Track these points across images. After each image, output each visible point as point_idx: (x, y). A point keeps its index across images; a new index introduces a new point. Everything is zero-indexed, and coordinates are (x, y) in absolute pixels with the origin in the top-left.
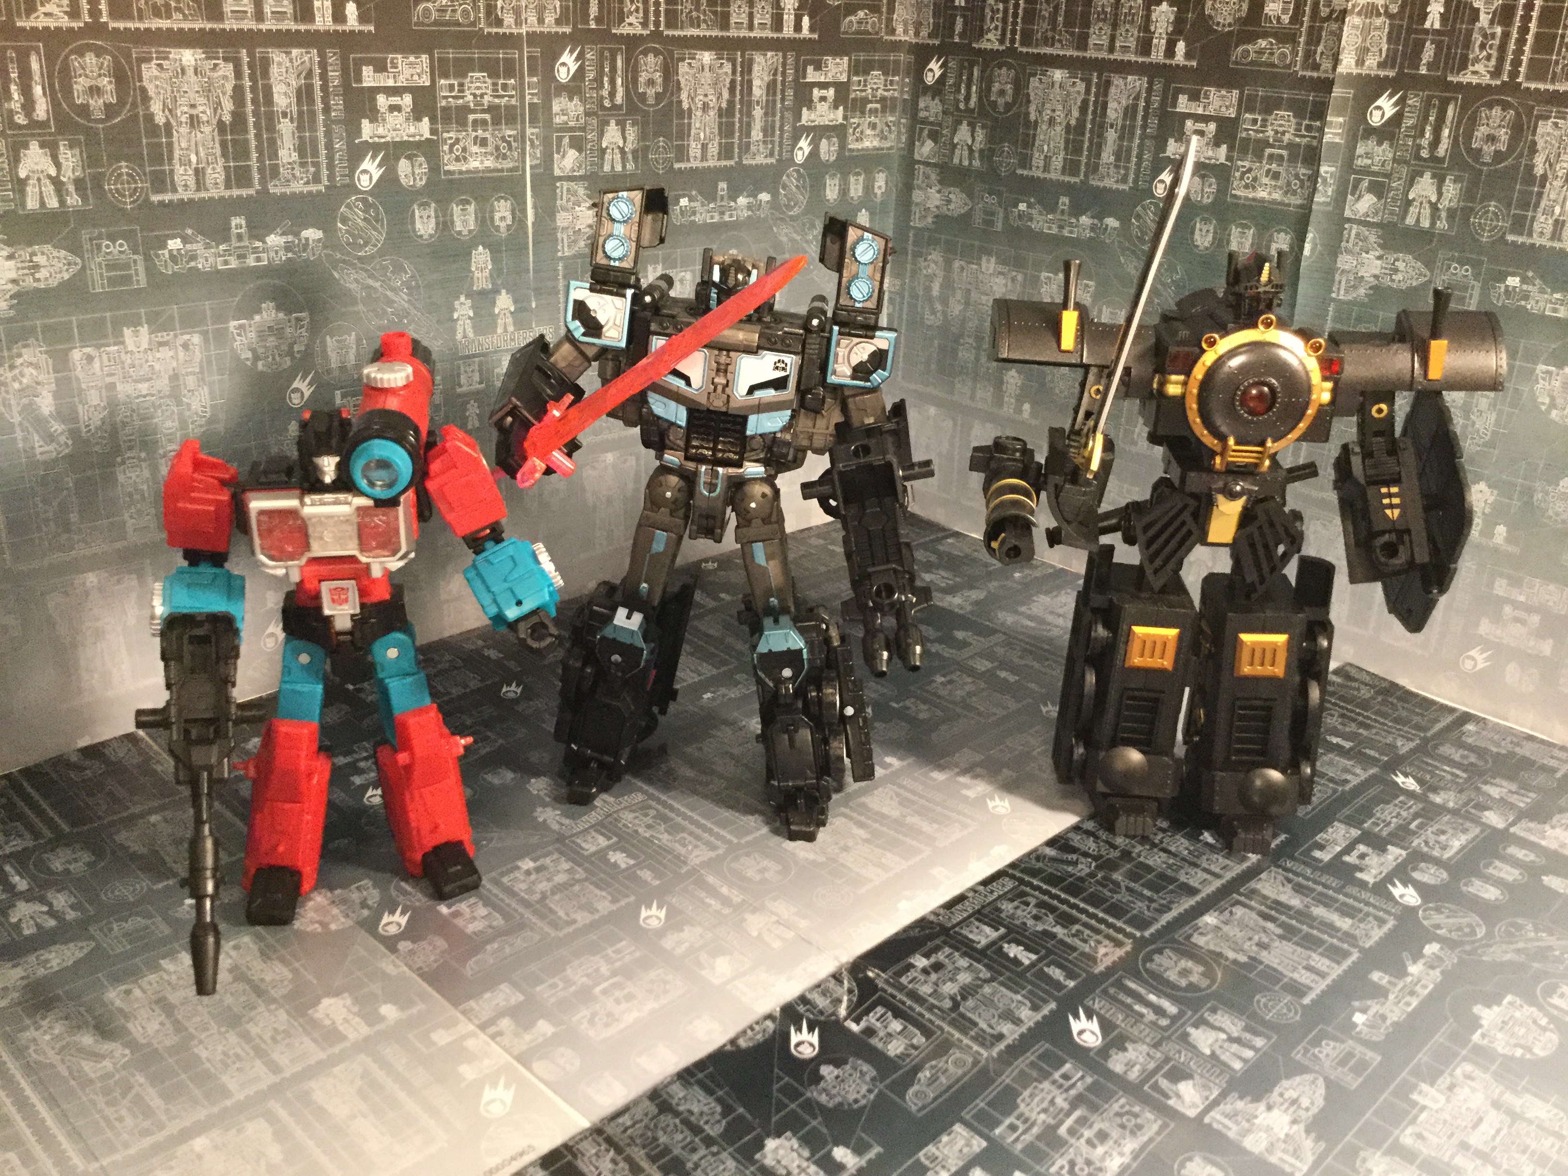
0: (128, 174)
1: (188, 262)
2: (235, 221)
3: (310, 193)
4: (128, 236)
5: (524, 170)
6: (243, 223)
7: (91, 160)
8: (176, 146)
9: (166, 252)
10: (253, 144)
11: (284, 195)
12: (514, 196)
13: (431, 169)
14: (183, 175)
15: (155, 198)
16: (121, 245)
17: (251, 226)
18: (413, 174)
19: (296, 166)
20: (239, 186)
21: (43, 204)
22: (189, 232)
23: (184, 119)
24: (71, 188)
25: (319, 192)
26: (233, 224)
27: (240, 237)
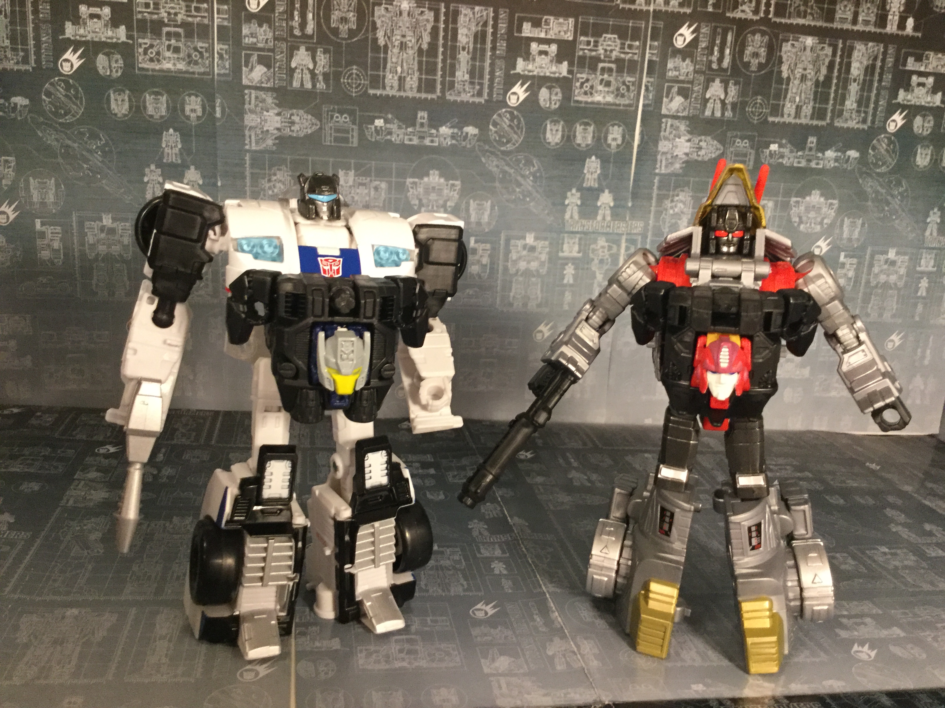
0: (357, 74)
1: (386, 135)
2: (420, 114)
3: (474, 103)
4: (352, 113)
5: (637, 107)
6: (426, 116)
7: (335, 63)
8: (389, 60)
9: (373, 127)
10: (440, 65)
11: (455, 101)
12: (626, 124)
13: (564, 98)
14: (391, 79)
15: (371, 92)
16: (346, 118)
17: (430, 119)
18: (550, 99)
19: (467, 84)
20: (427, 92)
21: (302, 84)
22: (390, 116)
23: (397, 43)
24: (321, 78)
25: (480, 103)
26: (419, 116)
27: (422, 125)
